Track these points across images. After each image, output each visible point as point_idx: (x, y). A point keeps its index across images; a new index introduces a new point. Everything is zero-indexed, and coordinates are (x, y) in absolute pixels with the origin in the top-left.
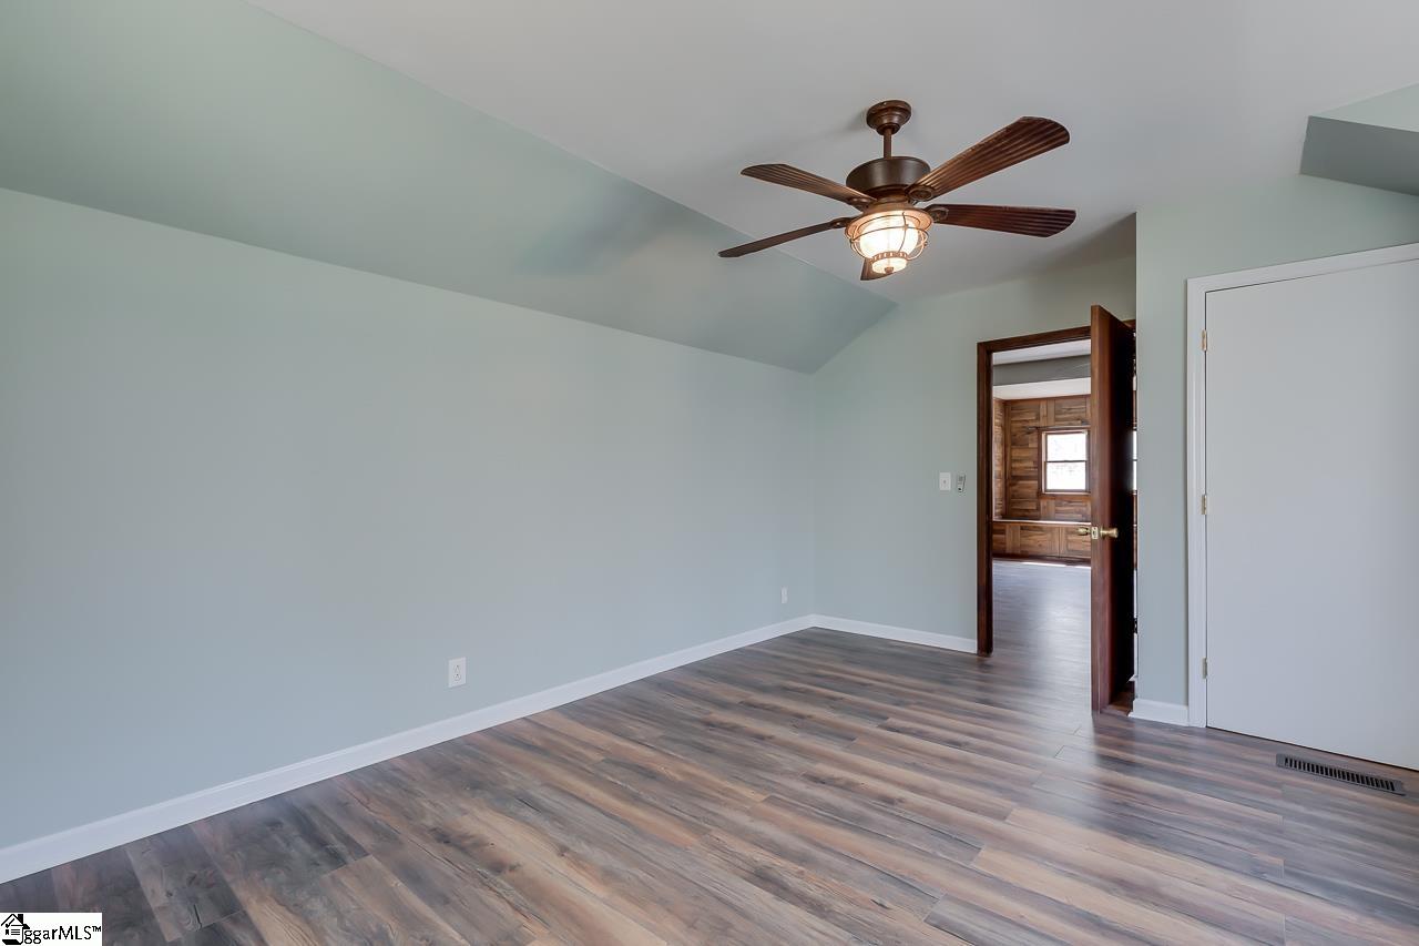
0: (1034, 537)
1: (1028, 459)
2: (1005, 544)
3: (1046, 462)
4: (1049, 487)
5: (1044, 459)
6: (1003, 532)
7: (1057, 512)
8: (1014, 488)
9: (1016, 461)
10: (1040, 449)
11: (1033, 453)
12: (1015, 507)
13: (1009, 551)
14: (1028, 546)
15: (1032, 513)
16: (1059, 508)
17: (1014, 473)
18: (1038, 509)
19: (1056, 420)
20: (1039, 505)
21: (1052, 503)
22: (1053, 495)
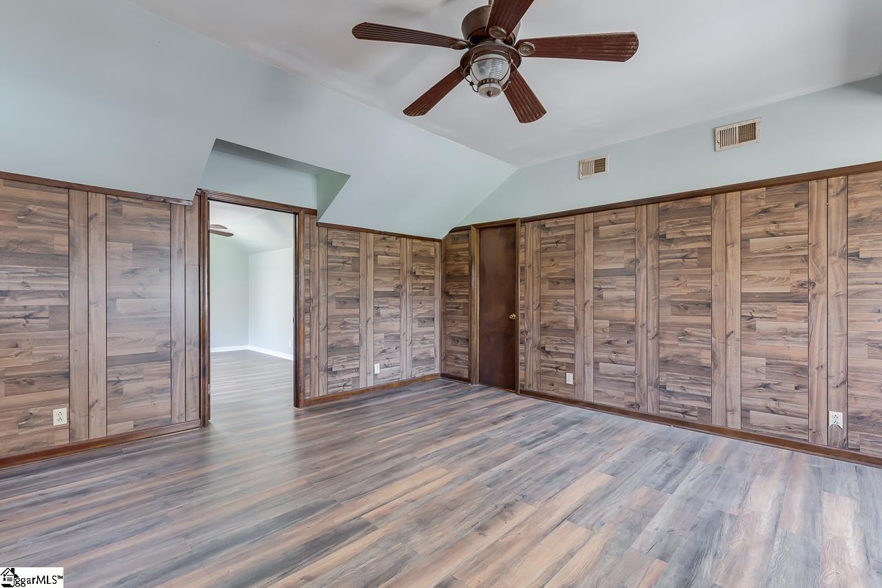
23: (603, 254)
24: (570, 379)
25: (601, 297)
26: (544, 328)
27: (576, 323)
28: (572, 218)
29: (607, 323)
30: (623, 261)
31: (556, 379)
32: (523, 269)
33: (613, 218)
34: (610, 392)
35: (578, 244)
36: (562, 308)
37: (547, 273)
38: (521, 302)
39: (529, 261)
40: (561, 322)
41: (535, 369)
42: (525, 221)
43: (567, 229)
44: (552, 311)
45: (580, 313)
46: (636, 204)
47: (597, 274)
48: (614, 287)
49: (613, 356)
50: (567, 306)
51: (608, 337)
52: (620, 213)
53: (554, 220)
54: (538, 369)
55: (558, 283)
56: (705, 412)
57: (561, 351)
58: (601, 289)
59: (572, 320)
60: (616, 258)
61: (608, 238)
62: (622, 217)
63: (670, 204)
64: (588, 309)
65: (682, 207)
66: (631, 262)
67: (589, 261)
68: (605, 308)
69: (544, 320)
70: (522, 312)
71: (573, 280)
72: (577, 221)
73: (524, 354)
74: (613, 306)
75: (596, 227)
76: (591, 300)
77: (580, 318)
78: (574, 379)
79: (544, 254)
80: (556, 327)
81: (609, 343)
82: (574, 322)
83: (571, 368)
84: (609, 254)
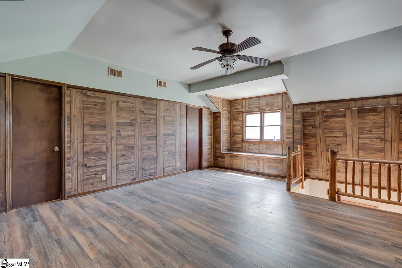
0: (236, 160)
1: (239, 125)
2: (225, 163)
3: (246, 126)
4: (247, 138)
5: (244, 125)
6: (224, 158)
7: (249, 149)
8: (234, 138)
9: (234, 126)
10: (243, 121)
11: (240, 123)
12: (234, 146)
13: (226, 166)
14: (233, 164)
15: (240, 149)
16: (250, 147)
17: (234, 131)
18: (242, 147)
19: (249, 108)
20: (242, 145)
21: (247, 144)
22: (247, 141)
23: (121, 115)
24: (104, 177)
25: (120, 135)
26: (86, 154)
27: (107, 148)
28: (104, 94)
29: (123, 146)
30: (129, 119)
31: (95, 180)
32: (69, 117)
33: (125, 100)
34: (124, 177)
35: (108, 108)
36: (99, 141)
37: (89, 121)
38: (68, 139)
39: (74, 112)
40: (98, 148)
41: (79, 179)
42: (70, 87)
43: (101, 99)
44: (92, 143)
45: (109, 143)
46: (135, 96)
47: (118, 124)
48: (125, 130)
49: (125, 161)
50: (101, 140)
51: (123, 153)
52: (128, 98)
53: (93, 92)
54: (82, 178)
55: (96, 128)
56: (155, 173)
57: (98, 164)
58: (120, 131)
59: (104, 147)
60: (126, 118)
61: (123, 108)
62: (129, 101)
63: (145, 100)
64: (114, 141)
65: (149, 102)
66: (132, 120)
67: (114, 118)
68: (122, 140)
69: (86, 149)
70: (68, 145)
71: (105, 127)
72: (107, 96)
73: (71, 172)
74: (125, 139)
75: (117, 102)
76: (115, 136)
77: (109, 146)
78: (106, 177)
79: (86, 110)
80: (95, 152)
81: (124, 155)
82: (106, 148)
83: (104, 172)
84: (124, 115)
